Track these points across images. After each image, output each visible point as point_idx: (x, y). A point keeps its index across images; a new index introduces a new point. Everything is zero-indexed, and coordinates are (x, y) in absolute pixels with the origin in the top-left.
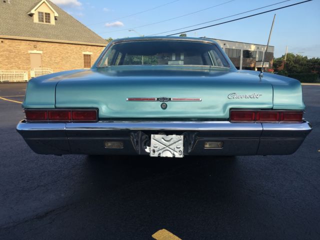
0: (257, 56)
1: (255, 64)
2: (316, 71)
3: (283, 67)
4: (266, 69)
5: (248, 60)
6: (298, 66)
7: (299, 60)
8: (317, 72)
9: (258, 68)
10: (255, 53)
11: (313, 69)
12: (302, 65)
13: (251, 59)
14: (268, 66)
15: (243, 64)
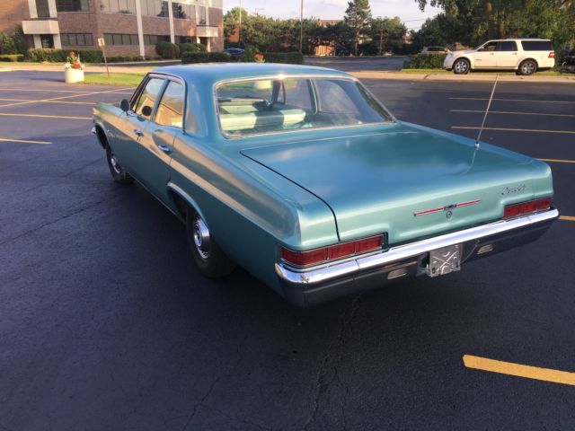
0: (197, 16)
1: (195, 31)
2: (288, 43)
3: (237, 34)
4: (214, 40)
5: (183, 22)
6: (261, 35)
7: (262, 24)
8: (289, 45)
9: (201, 38)
10: (192, 8)
11: (283, 39)
12: (266, 32)
13: (188, 20)
14: (216, 34)
15: (176, 30)
